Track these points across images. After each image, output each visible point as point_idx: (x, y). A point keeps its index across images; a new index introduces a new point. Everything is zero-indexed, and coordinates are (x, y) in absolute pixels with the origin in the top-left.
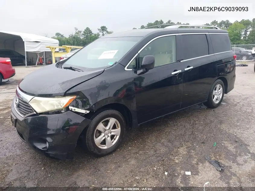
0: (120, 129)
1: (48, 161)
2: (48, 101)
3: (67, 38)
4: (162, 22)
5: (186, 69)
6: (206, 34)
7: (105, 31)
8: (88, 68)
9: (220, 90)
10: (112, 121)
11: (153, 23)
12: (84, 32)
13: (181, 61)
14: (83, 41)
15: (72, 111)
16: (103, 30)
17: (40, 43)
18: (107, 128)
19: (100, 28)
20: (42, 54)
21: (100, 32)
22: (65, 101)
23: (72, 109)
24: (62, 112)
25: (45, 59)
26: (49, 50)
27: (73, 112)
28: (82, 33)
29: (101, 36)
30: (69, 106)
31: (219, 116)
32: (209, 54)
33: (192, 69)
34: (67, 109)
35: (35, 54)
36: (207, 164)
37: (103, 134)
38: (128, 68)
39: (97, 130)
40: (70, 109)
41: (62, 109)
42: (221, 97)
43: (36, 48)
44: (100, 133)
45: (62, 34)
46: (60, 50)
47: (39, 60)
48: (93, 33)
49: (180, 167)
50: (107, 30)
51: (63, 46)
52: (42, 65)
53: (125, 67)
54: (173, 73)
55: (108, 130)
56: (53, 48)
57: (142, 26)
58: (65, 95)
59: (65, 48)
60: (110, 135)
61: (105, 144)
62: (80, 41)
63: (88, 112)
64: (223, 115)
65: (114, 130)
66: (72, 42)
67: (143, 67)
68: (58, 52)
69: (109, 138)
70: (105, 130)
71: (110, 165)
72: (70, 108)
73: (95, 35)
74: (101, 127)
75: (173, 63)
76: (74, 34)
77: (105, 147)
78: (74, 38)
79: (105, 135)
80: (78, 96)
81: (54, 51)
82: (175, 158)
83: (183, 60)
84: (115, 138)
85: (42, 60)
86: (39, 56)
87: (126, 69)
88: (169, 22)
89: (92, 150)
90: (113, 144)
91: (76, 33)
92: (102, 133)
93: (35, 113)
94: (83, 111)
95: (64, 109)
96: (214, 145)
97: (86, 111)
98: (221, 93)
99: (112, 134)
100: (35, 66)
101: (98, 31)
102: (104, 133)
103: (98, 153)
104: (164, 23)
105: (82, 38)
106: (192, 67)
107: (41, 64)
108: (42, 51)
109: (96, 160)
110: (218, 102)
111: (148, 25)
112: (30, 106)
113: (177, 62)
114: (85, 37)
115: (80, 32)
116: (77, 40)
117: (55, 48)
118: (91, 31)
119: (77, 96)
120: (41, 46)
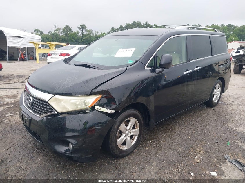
0: (138, 128)
1: (67, 164)
2: (70, 100)
3: (46, 34)
4: (139, 23)
5: (195, 69)
6: (209, 36)
7: (85, 29)
8: (106, 66)
9: (219, 89)
10: (133, 121)
11: (131, 24)
12: (64, 30)
13: (191, 61)
14: (62, 39)
15: (97, 110)
16: (82, 28)
17: (22, 38)
18: (128, 128)
19: (80, 26)
20: (24, 49)
21: (79, 30)
22: (91, 100)
23: (97, 109)
24: (87, 111)
25: (27, 54)
26: (32, 46)
27: (99, 111)
28: (62, 30)
29: (80, 34)
30: (94, 106)
31: (221, 114)
32: (212, 55)
33: (200, 69)
34: (93, 108)
35: (17, 49)
36: (229, 164)
37: (124, 135)
38: (147, 67)
39: (120, 130)
40: (96, 109)
41: (87, 109)
42: (219, 97)
43: (18, 44)
44: (121, 133)
45: (41, 31)
46: (43, 46)
47: (21, 55)
48: (73, 31)
49: (204, 167)
50: (86, 28)
51: (47, 42)
52: (24, 60)
53: (145, 65)
54: (185, 73)
55: (129, 130)
56: (36, 44)
57: (120, 26)
58: (92, 93)
59: (50, 44)
60: (130, 135)
61: (125, 145)
62: (59, 38)
63: (113, 111)
64: (224, 113)
65: (133, 130)
66: (51, 38)
67: (161, 66)
68: (40, 48)
69: (129, 138)
70: (126, 130)
71: (133, 167)
72: (96, 107)
73: (75, 32)
74: (123, 127)
75: (184, 63)
76: (53, 31)
77: (125, 148)
78: (53, 34)
79: (125, 136)
80: (105, 96)
81: (37, 47)
82: (196, 157)
83: (192, 60)
84: (133, 138)
85: (24, 55)
86: (21, 51)
87: (146, 67)
88: (146, 23)
89: (114, 152)
90: (132, 144)
91: (55, 30)
92: (123, 133)
93: (56, 113)
94: (109, 111)
95: (89, 109)
96: (228, 144)
97: (112, 111)
98: (219, 93)
99: (132, 134)
100: (17, 61)
101: (78, 29)
102: (125, 133)
103: (119, 154)
104: (141, 24)
105: (61, 35)
106: (200, 68)
107: (22, 59)
108: (24, 46)
109: (117, 161)
110: (216, 101)
111: (126, 25)
112: (49, 105)
113: (187, 62)
114: (64, 35)
115: (60, 29)
116: (56, 37)
117: (39, 44)
118: (71, 29)
119: (103, 95)
120: (24, 41)
